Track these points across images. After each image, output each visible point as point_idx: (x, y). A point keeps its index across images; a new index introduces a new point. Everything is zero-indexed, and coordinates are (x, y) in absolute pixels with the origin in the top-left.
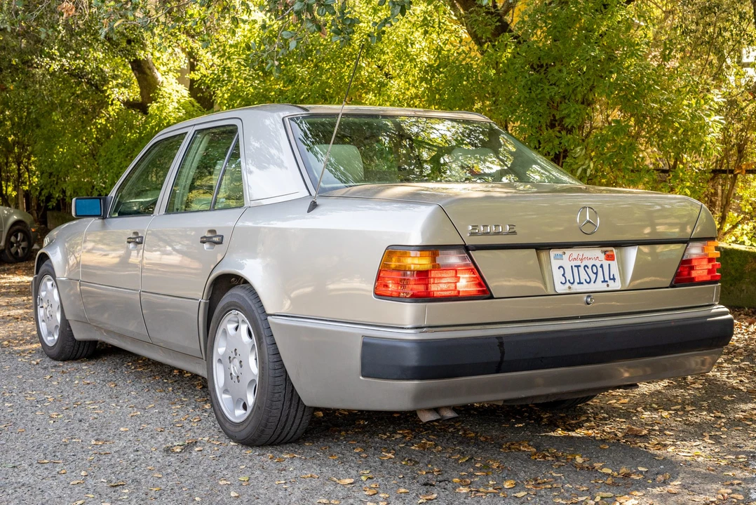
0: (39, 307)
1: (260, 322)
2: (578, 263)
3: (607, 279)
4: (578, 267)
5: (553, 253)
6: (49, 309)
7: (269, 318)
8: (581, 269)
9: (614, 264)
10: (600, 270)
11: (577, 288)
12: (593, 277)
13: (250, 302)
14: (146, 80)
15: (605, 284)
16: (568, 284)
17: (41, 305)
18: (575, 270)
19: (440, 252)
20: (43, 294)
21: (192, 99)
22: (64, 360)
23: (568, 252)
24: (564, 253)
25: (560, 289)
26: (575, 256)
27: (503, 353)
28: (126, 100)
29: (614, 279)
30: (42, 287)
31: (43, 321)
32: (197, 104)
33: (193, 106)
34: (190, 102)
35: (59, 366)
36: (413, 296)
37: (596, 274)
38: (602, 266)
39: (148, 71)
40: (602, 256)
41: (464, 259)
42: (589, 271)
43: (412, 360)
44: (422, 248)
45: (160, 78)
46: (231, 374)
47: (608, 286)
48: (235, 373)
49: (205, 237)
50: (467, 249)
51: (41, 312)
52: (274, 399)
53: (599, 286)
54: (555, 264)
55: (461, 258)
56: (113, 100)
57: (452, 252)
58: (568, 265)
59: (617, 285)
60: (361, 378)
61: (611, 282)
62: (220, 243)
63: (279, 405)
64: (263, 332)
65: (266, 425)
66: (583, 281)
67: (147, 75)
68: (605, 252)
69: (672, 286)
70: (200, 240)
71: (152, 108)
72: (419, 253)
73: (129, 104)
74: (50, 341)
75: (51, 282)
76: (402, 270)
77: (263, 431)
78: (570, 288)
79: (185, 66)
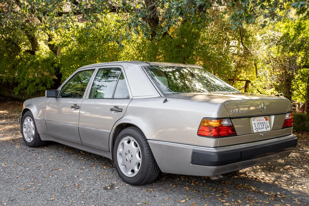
0: (23, 128)
1: (142, 142)
2: (259, 122)
3: (266, 127)
4: (259, 123)
5: (252, 119)
6: (29, 129)
7: (148, 141)
8: (260, 124)
9: (268, 121)
10: (264, 124)
11: (259, 131)
12: (263, 126)
13: (137, 134)
14: (34, 43)
15: (266, 129)
16: (257, 129)
17: (24, 127)
18: (258, 124)
19: (223, 120)
20: (25, 123)
21: (50, 50)
22: (35, 147)
23: (256, 118)
24: (255, 119)
25: (255, 131)
26: (258, 120)
27: (241, 155)
28: (27, 50)
29: (268, 127)
30: (25, 120)
31: (26, 133)
32: (52, 52)
33: (51, 53)
34: (50, 52)
35: (34, 150)
36: (214, 136)
37: (264, 125)
38: (265, 123)
39: (35, 40)
40: (265, 119)
41: (229, 122)
42: (262, 124)
43: (216, 159)
44: (217, 119)
45: (39, 43)
46: (127, 159)
47: (267, 129)
48: (129, 159)
49: (113, 109)
50: (230, 118)
51: (24, 130)
52: (149, 170)
53: (265, 130)
54: (253, 122)
55: (228, 122)
56: (22, 49)
57: (226, 120)
58: (256, 123)
59: (269, 129)
60: (191, 164)
61: (267, 128)
62: (121, 111)
63: (150, 171)
64: (144, 145)
65: (144, 179)
66: (260, 128)
67: (35, 41)
68: (265, 118)
69: (282, 129)
70: (110, 110)
71: (37, 53)
72: (216, 120)
73: (27, 51)
74: (29, 140)
75: (29, 119)
76: (209, 127)
77: (142, 181)
78: (257, 131)
79: (47, 39)
